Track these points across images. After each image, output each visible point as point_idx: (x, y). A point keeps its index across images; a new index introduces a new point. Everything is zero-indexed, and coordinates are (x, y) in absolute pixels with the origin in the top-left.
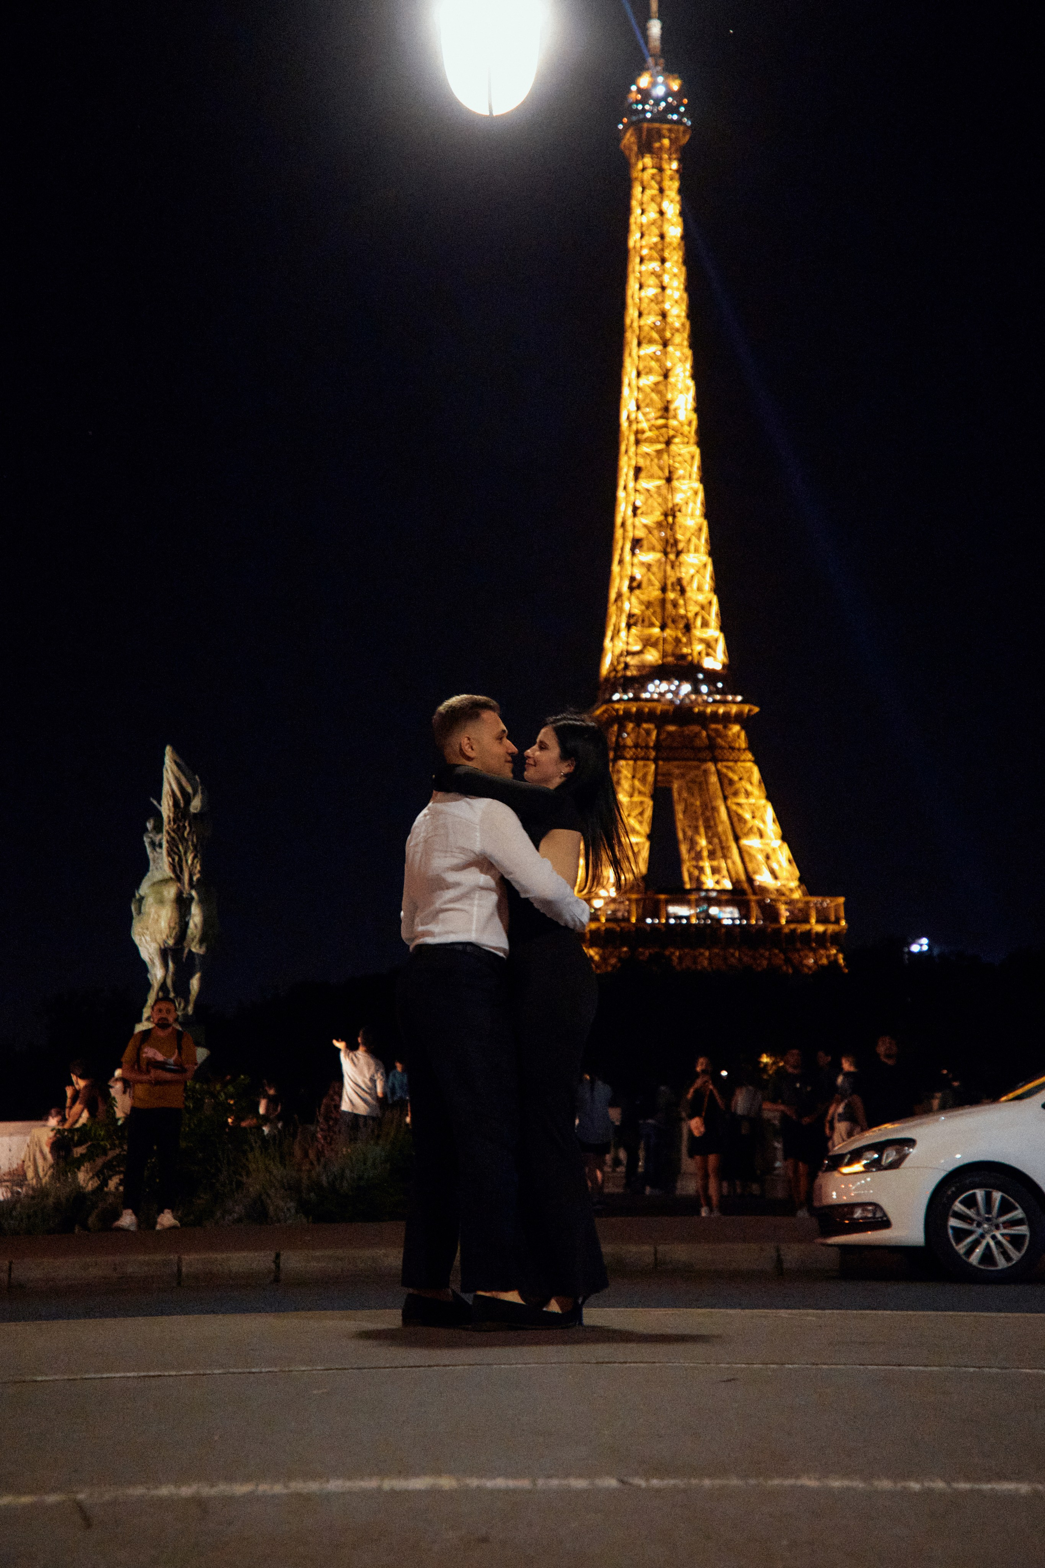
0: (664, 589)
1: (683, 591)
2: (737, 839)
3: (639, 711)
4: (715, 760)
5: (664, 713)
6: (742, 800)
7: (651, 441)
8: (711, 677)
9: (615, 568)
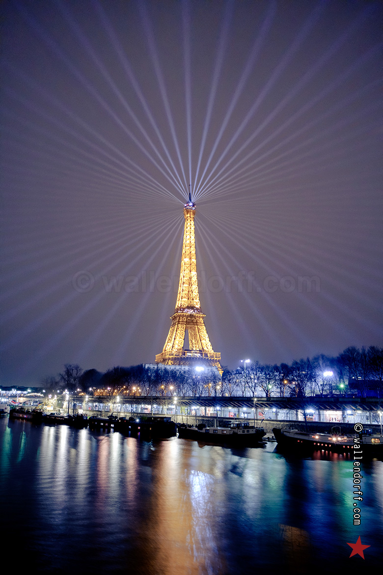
0: (189, 292)
1: (192, 292)
2: (201, 340)
3: (183, 315)
4: (197, 325)
5: (188, 315)
6: (202, 333)
7: (187, 264)
8: (197, 309)
9: (179, 287)
